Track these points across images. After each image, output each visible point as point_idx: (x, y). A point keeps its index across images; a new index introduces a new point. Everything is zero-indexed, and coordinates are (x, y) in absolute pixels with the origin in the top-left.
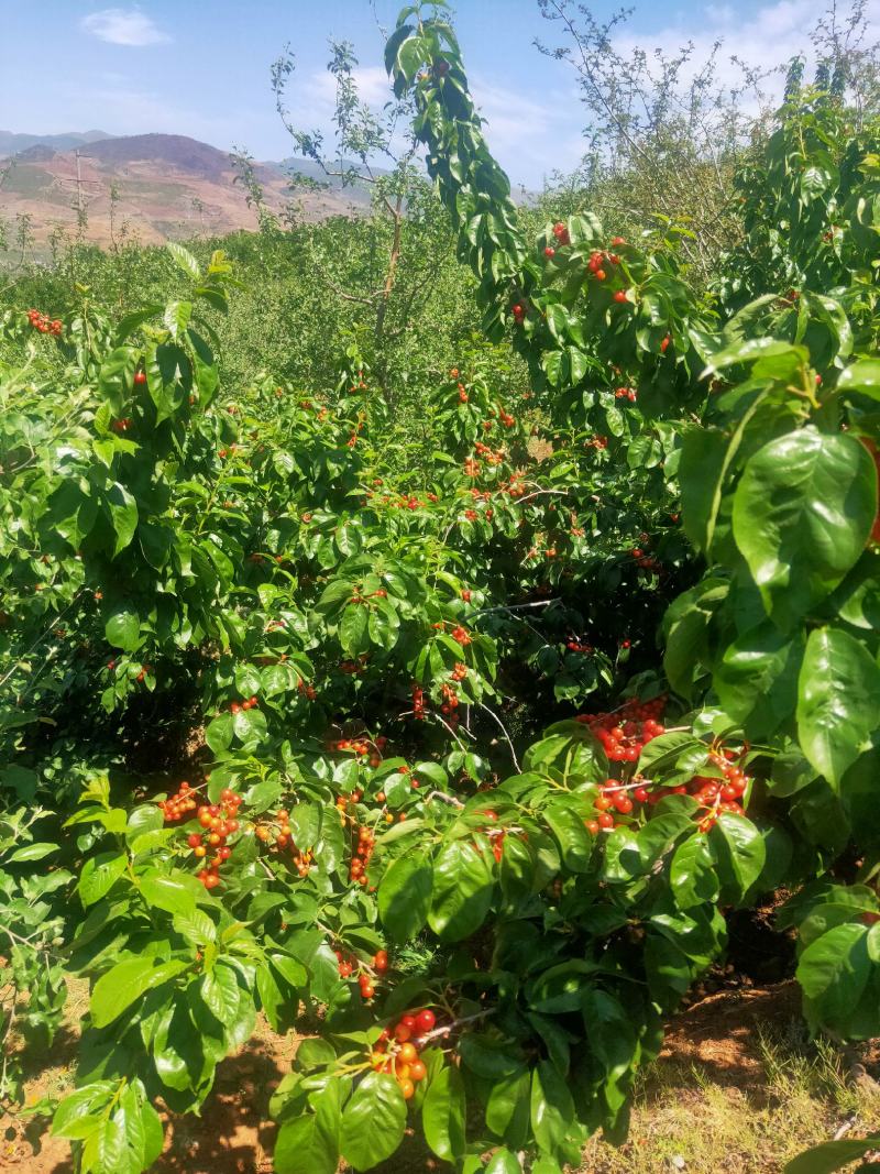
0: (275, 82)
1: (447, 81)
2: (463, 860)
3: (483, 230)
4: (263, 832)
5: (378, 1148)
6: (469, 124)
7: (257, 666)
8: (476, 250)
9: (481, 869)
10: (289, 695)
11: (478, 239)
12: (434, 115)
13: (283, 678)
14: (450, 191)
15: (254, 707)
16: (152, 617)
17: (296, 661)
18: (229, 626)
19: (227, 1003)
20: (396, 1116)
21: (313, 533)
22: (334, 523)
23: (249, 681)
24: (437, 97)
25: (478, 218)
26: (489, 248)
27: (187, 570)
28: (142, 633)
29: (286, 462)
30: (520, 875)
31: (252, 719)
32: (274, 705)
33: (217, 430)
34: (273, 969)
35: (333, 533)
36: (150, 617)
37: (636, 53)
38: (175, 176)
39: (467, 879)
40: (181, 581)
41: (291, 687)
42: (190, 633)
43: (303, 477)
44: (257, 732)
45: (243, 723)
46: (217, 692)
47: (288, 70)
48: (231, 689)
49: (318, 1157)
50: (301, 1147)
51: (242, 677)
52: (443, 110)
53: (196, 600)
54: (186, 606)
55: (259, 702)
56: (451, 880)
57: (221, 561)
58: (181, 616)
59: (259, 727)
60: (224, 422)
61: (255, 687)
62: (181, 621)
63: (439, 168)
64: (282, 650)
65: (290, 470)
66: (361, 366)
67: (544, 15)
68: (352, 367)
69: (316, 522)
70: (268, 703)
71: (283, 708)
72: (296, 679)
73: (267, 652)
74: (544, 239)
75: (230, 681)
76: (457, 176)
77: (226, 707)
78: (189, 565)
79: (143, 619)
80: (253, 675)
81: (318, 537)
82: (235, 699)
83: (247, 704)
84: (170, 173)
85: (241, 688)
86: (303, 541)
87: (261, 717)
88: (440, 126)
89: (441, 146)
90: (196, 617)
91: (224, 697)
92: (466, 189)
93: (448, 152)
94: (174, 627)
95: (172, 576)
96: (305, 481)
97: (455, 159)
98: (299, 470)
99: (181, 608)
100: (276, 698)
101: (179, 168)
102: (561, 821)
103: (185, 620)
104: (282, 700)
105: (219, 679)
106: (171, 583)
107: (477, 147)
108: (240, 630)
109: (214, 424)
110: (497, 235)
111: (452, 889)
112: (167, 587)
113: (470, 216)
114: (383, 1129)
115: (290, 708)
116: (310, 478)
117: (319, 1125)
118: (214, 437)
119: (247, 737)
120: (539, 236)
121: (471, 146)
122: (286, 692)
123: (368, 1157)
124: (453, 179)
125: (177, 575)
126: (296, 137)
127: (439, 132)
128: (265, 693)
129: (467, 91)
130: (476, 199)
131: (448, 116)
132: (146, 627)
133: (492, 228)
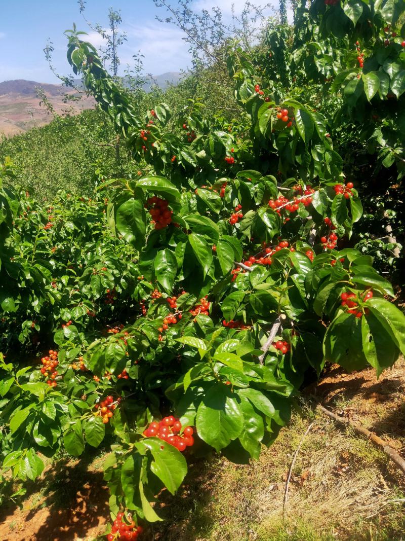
0: (47, 57)
1: (94, 64)
2: (115, 349)
3: (122, 120)
4: (75, 366)
5: (99, 439)
6: (106, 79)
7: (69, 309)
8: (121, 128)
9: (122, 350)
10: (84, 317)
11: (121, 124)
12: (91, 79)
13: (81, 311)
14: (105, 107)
15: (71, 324)
16: (19, 297)
17: (85, 303)
18: (53, 295)
19: (52, 412)
20: (102, 427)
21: (87, 252)
22: (94, 246)
23: (66, 314)
24: (91, 71)
25: (119, 115)
26: (126, 126)
27: (29, 277)
28: (16, 305)
29: (70, 226)
30: (136, 350)
31: (70, 329)
32: (79, 322)
33: (39, 219)
34: (74, 405)
35: (95, 251)
36: (18, 297)
37: (203, 12)
38: (20, 99)
39: (117, 354)
40: (27, 281)
41: (84, 314)
42: (37, 301)
43: (80, 231)
44: (74, 333)
45: (67, 331)
46: (56, 322)
47: (52, 50)
48: (60, 319)
49: (79, 444)
50: (72, 442)
51: (63, 314)
52: (94, 76)
53: (37, 287)
54: (33, 291)
55: (73, 322)
56: (112, 356)
57: (44, 271)
58: (32, 295)
59: (74, 331)
60: (41, 215)
61: (69, 316)
62: (33, 297)
63: (99, 99)
64: (78, 300)
65: (73, 229)
66: (102, 178)
67: (157, 6)
68: (99, 179)
69: (87, 247)
70: (76, 322)
71: (83, 323)
72: (86, 310)
73: (73, 302)
74: (147, 117)
75: (59, 316)
76: (106, 101)
77: (60, 327)
78: (29, 275)
79: (15, 299)
80: (68, 312)
81: (89, 254)
82: (63, 323)
83: (68, 324)
84: (17, 98)
85: (64, 318)
86: (83, 256)
87: (74, 327)
88: (95, 82)
89: (97, 90)
90: (39, 294)
91: (59, 323)
92: (112, 105)
93: (101, 92)
94: (30, 300)
95: (23, 280)
96: (81, 232)
97: (104, 94)
98: (77, 228)
99: (31, 292)
100: (79, 319)
101: (21, 95)
102: (148, 330)
103: (35, 296)
104: (82, 320)
105: (55, 317)
106: (23, 283)
107: (111, 88)
108: (59, 296)
109: (37, 217)
110: (128, 120)
111: (113, 359)
112: (22, 285)
113: (116, 115)
114: (99, 433)
115: (86, 322)
116: (82, 230)
117: (77, 434)
118: (38, 222)
119: (70, 336)
120: (146, 117)
121: (109, 88)
122: (83, 316)
123: (97, 442)
124: (106, 102)
125: (25, 279)
126: (61, 79)
127: (95, 85)
128: (74, 318)
129: (102, 66)
130: (116, 108)
131: (97, 77)
132: (18, 302)
133: (125, 118)
